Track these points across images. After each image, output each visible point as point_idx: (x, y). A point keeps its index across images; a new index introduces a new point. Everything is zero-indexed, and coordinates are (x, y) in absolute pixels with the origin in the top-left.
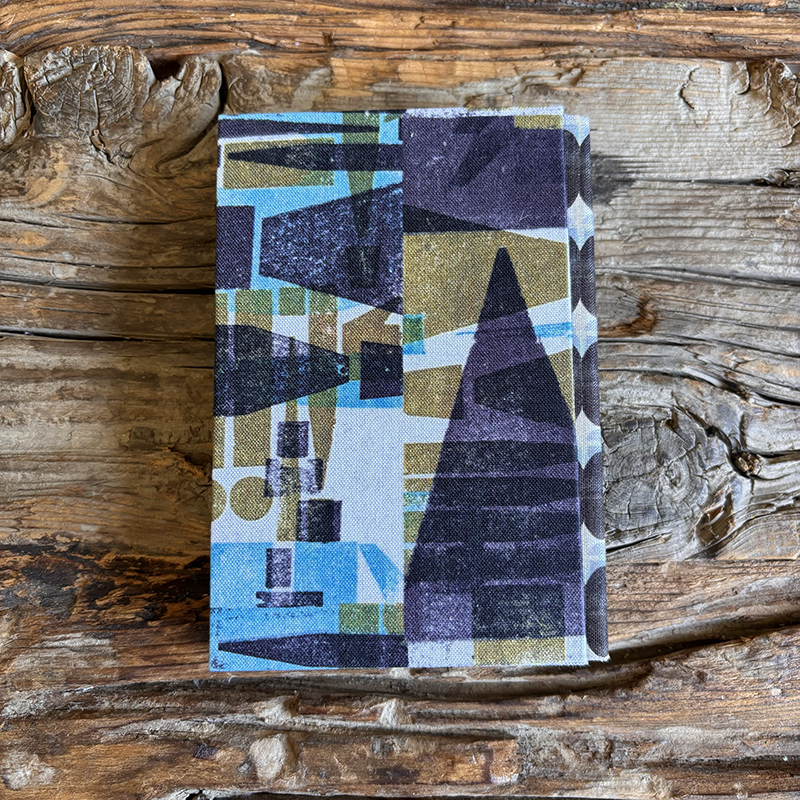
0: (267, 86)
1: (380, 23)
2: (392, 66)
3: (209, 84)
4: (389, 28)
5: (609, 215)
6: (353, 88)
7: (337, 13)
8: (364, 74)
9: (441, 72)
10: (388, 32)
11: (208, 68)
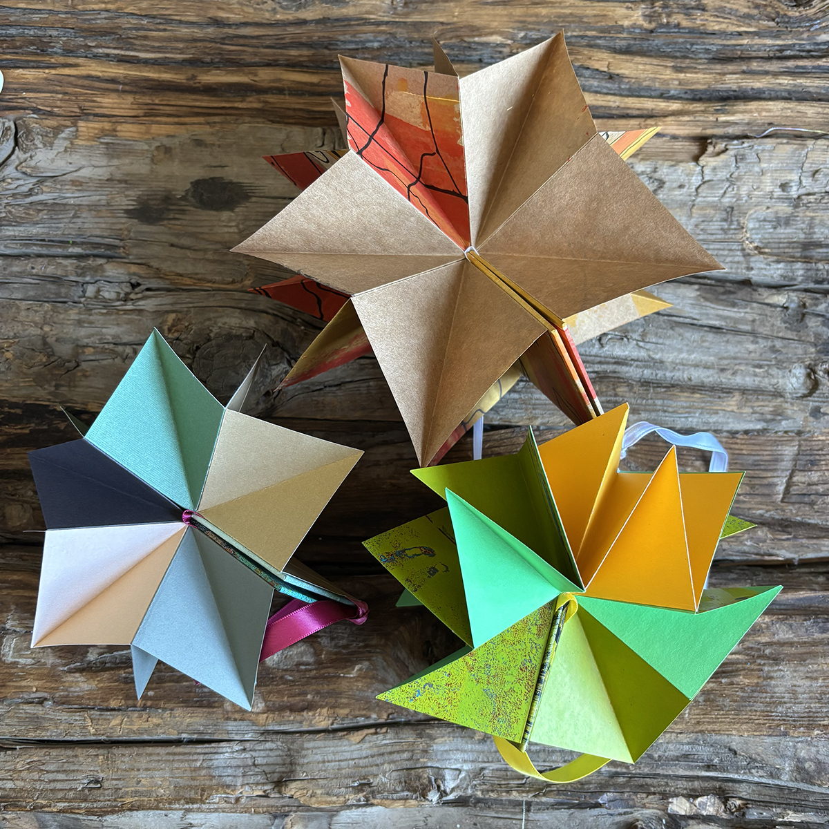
0: (40, 137)
1: (110, 101)
2: (114, 127)
3: (6, 134)
4: (116, 103)
5: (234, 218)
6: (88, 140)
7: (86, 94)
8: (96, 131)
9: (142, 131)
10: (115, 106)
11: (6, 125)
